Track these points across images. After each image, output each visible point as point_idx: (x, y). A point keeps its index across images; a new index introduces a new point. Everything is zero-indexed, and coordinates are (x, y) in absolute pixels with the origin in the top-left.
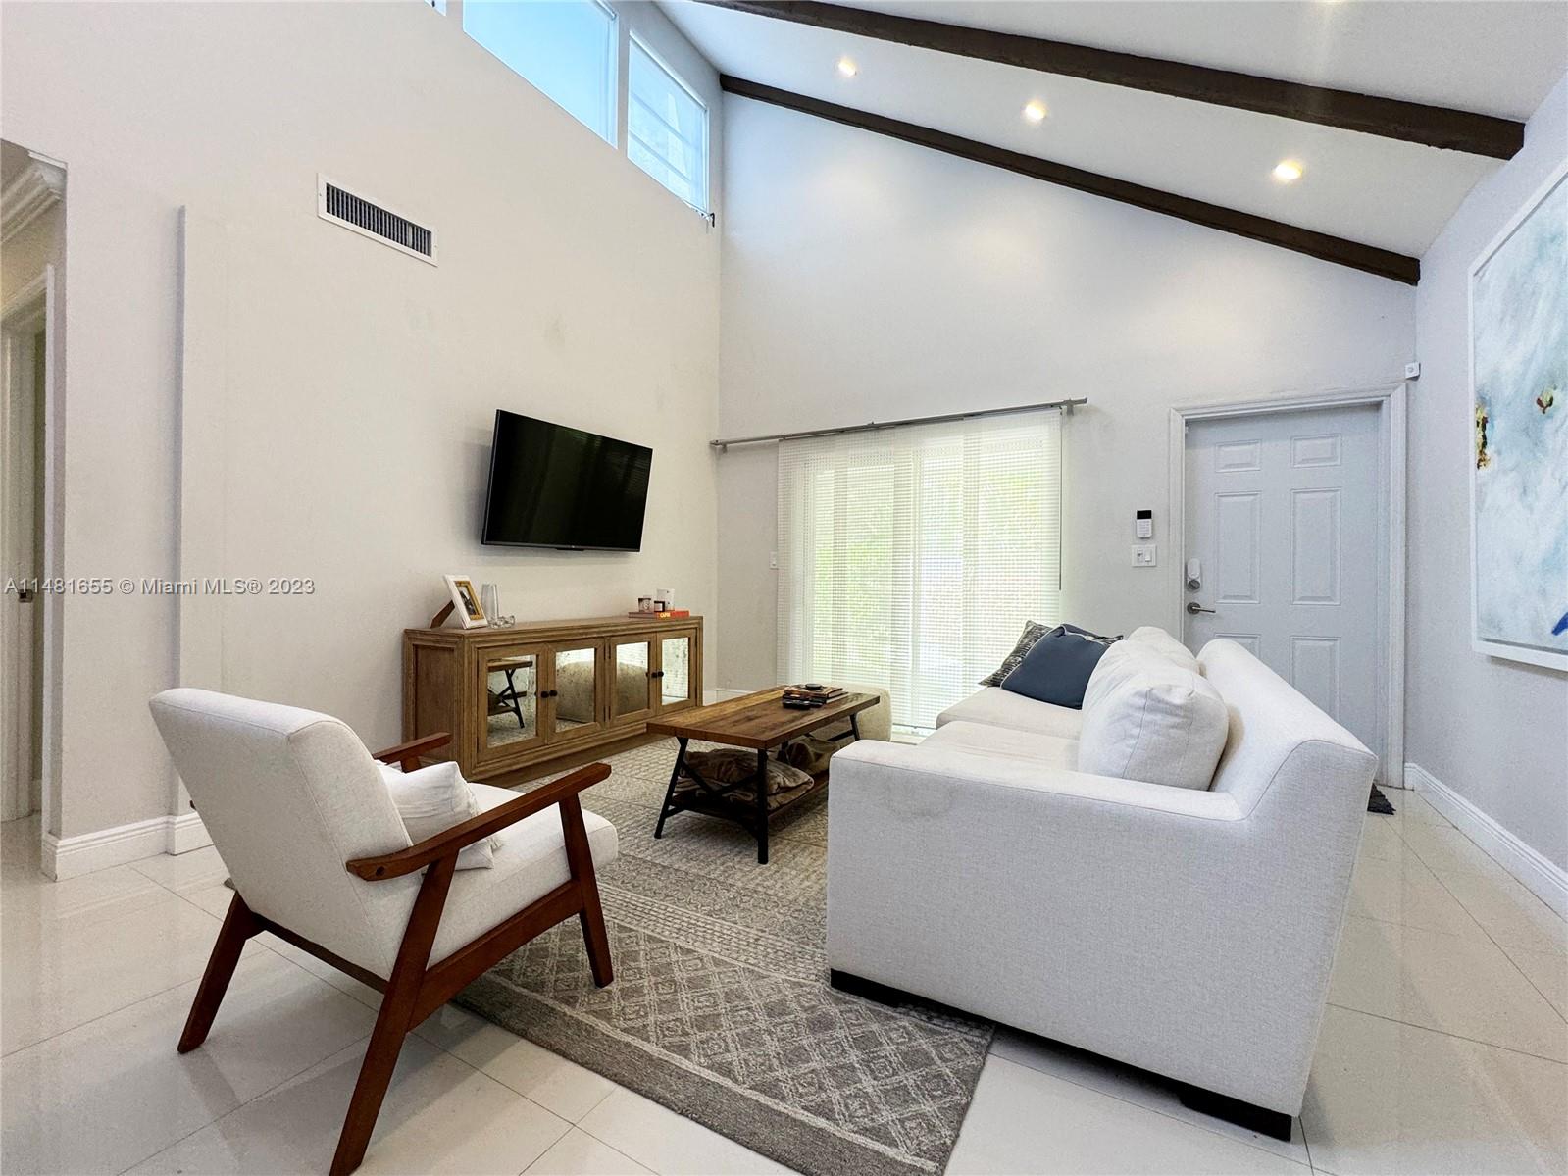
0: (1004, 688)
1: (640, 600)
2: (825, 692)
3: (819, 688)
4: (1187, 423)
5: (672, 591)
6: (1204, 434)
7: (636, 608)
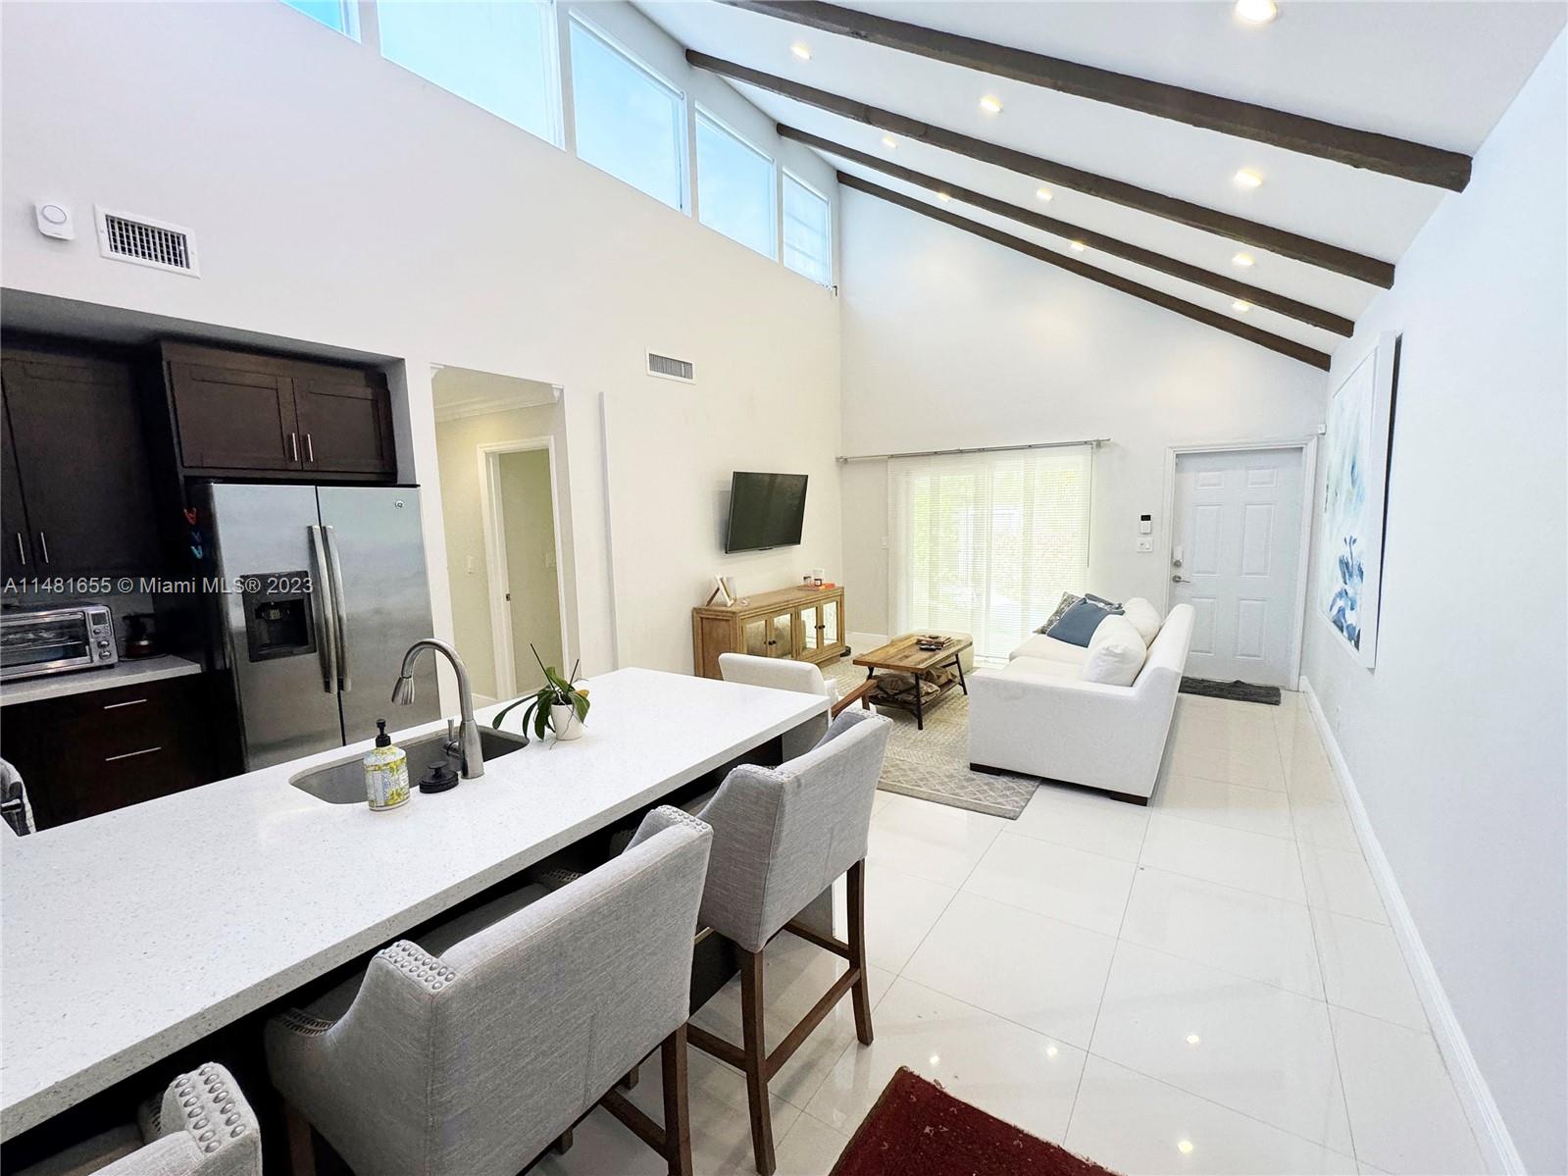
0: (1048, 635)
1: (805, 578)
2: (942, 640)
3: (937, 638)
4: (1177, 456)
5: (823, 571)
6: (1189, 463)
7: (802, 583)
